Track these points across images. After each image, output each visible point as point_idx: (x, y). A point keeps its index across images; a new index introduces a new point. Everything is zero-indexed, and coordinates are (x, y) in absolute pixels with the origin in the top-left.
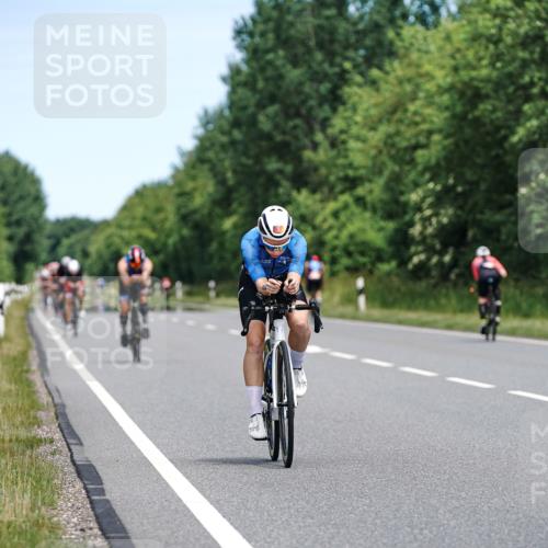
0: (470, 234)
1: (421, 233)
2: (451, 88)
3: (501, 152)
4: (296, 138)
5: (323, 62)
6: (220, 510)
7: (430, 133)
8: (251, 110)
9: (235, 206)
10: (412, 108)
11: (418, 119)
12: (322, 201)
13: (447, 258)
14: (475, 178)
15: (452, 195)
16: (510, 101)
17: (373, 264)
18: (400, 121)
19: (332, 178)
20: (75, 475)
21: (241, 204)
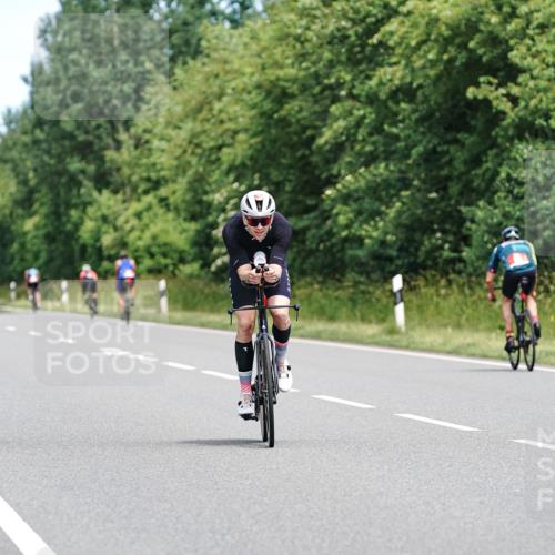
2: (259, 86)
3: (307, 152)
4: (99, 137)
9: (36, 206)
11: (224, 116)
12: (124, 201)
14: (281, 178)
16: (316, 102)
17: (175, 265)
18: (206, 120)
19: (135, 178)
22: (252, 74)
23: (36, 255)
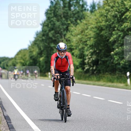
0: (99, 62)
1: (88, 62)
2: (96, 27)
3: (107, 43)
4: (58, 39)
5: (65, 21)
7: (90, 38)
8: (47, 32)
9: (43, 55)
11: (88, 34)
13: (94, 68)
14: (101, 49)
15: (95, 53)
16: (109, 31)
18: (84, 35)
20: (4, 118)
21: (44, 54)
22: (94, 24)
23: (43, 66)
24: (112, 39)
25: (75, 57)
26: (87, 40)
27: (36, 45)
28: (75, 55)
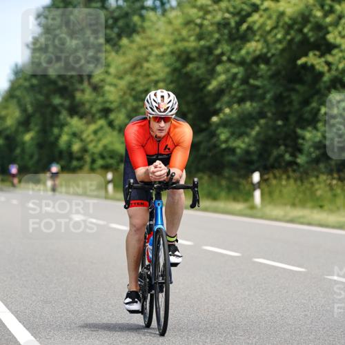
2: (173, 53)
3: (202, 95)
4: (72, 84)
6: (18, 317)
7: (157, 82)
9: (32, 126)
10: (146, 65)
11: (150, 72)
12: (87, 124)
18: (138, 74)
19: (94, 110)
21: (36, 125)
22: (169, 45)
23: (31, 157)
24: (213, 85)
25: (115, 133)
26: (146, 87)
27: (15, 101)
28: (117, 127)
